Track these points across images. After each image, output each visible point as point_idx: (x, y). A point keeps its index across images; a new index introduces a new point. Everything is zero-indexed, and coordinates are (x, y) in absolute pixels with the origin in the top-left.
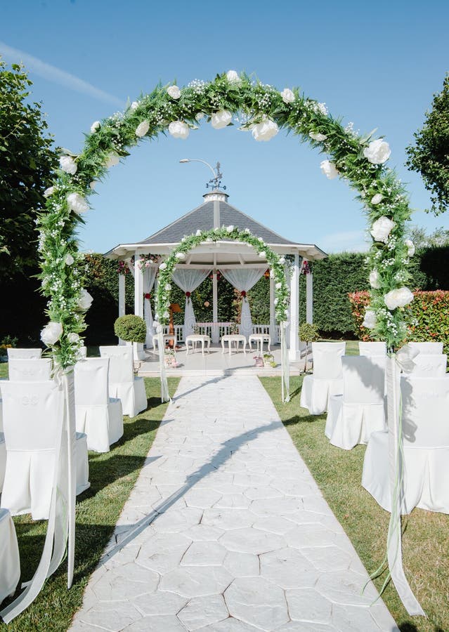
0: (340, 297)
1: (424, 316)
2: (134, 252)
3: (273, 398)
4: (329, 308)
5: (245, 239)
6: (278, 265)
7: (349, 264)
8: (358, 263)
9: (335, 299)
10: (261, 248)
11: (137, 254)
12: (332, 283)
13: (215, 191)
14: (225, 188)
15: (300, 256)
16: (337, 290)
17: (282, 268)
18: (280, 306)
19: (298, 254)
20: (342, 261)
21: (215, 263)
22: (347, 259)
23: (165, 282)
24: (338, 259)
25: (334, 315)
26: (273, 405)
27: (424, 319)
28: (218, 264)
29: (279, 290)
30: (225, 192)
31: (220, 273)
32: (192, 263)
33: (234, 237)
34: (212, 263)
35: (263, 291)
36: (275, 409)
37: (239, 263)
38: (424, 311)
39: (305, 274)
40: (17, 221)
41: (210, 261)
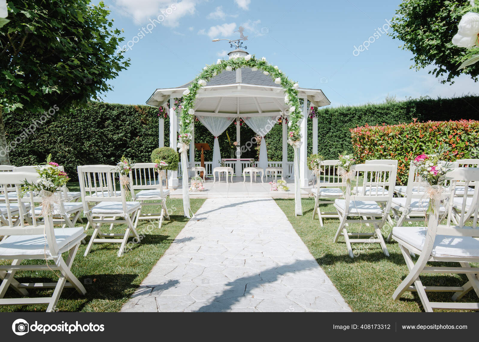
0: (338, 141)
1: (420, 143)
2: (169, 96)
3: (287, 213)
4: (329, 151)
5: (262, 67)
6: (292, 90)
7: (345, 115)
8: (353, 114)
9: (334, 144)
10: (276, 75)
11: (172, 98)
12: (332, 130)
13: (238, 49)
14: (246, 48)
15: (308, 100)
16: (336, 136)
17: (295, 93)
18: (294, 128)
19: (306, 98)
20: (340, 113)
21: (238, 113)
22: (344, 111)
23: (188, 107)
24: (337, 111)
25: (333, 156)
26: (287, 219)
27: (421, 146)
28: (240, 113)
29: (293, 113)
30: (246, 51)
31: (243, 121)
32: (219, 112)
33: (252, 65)
34: (236, 113)
35: (277, 138)
36: (289, 222)
37: (258, 112)
38: (420, 138)
39: (312, 117)
40: (68, 65)
41: (234, 110)
